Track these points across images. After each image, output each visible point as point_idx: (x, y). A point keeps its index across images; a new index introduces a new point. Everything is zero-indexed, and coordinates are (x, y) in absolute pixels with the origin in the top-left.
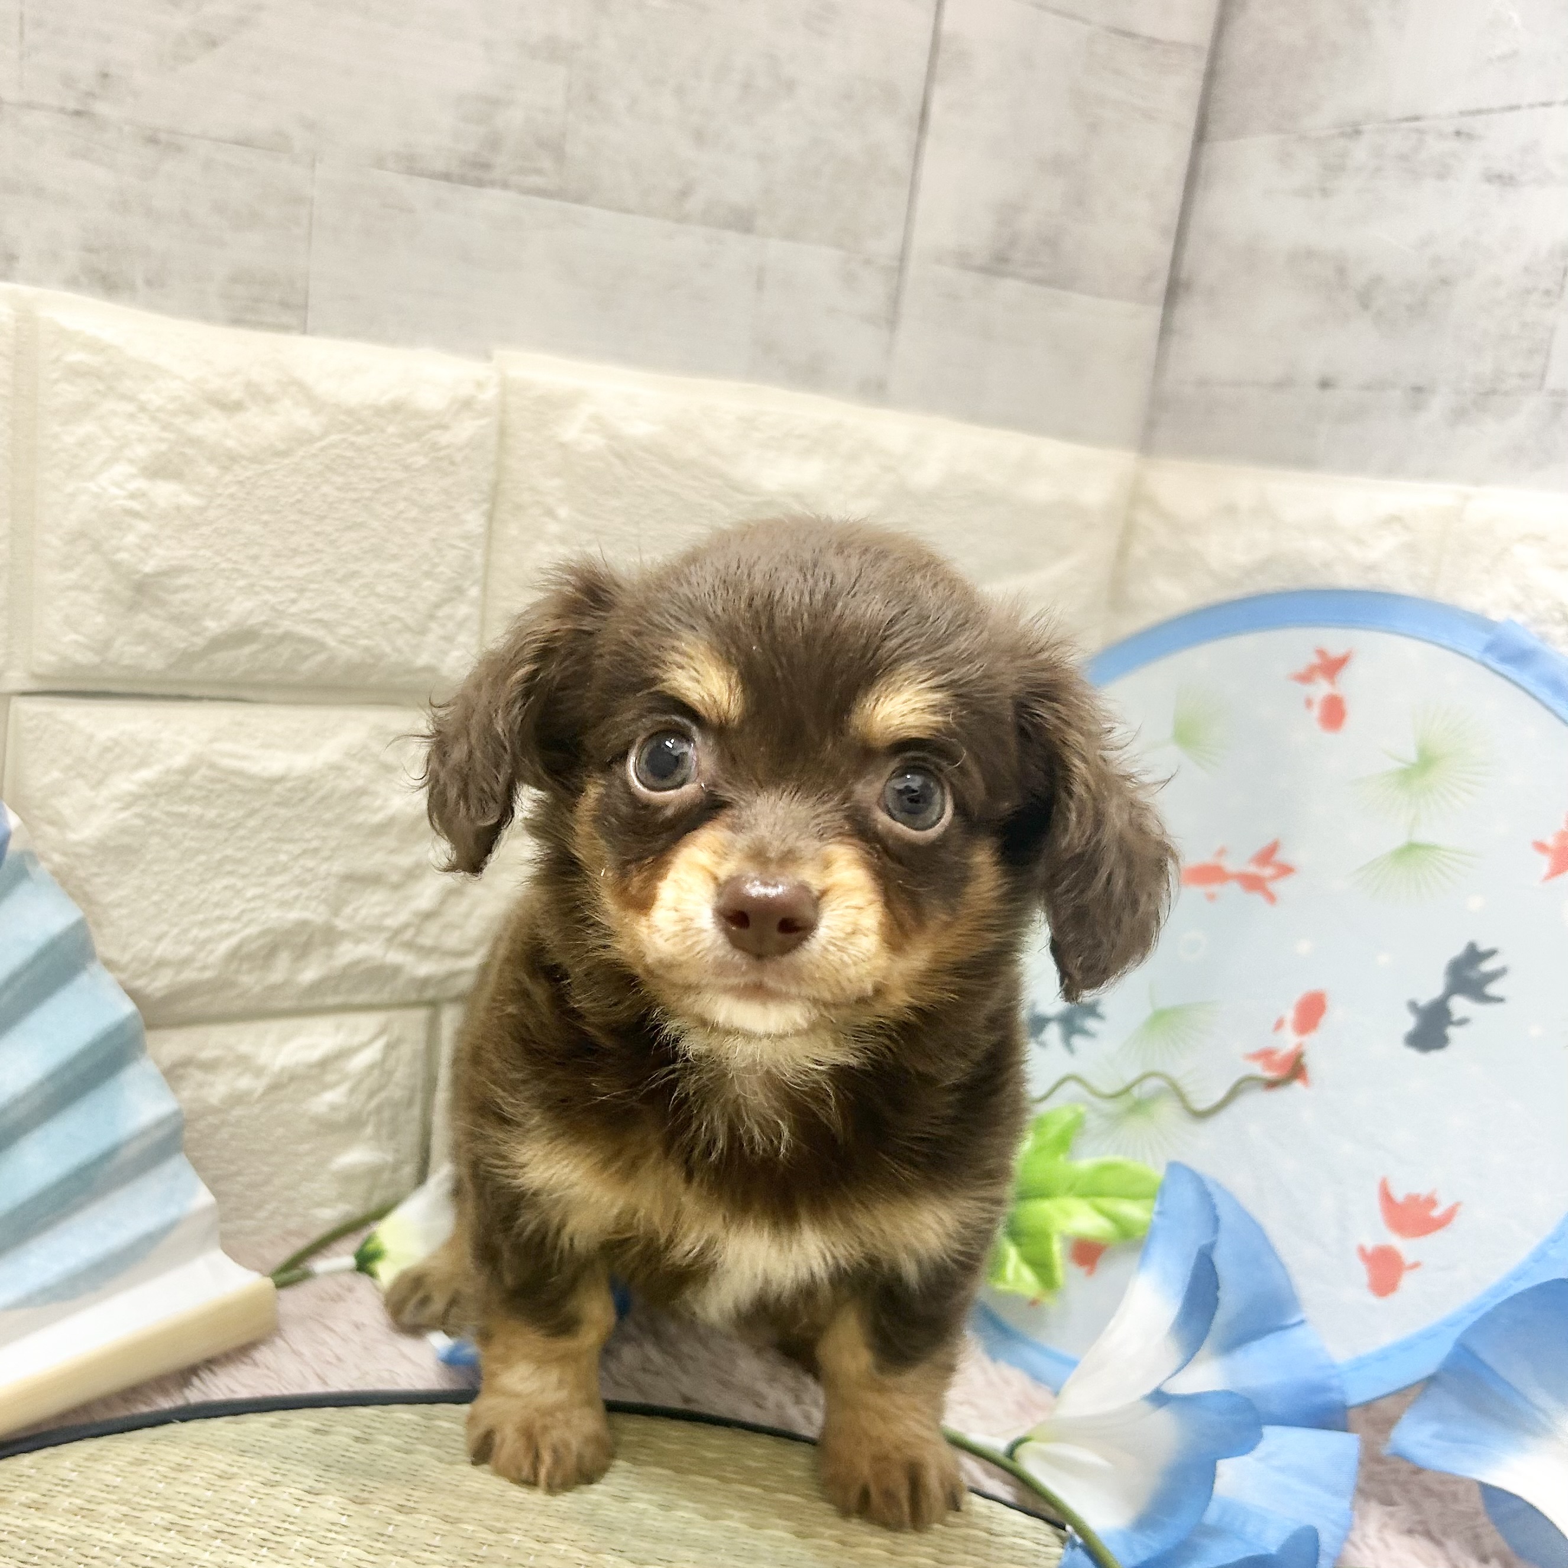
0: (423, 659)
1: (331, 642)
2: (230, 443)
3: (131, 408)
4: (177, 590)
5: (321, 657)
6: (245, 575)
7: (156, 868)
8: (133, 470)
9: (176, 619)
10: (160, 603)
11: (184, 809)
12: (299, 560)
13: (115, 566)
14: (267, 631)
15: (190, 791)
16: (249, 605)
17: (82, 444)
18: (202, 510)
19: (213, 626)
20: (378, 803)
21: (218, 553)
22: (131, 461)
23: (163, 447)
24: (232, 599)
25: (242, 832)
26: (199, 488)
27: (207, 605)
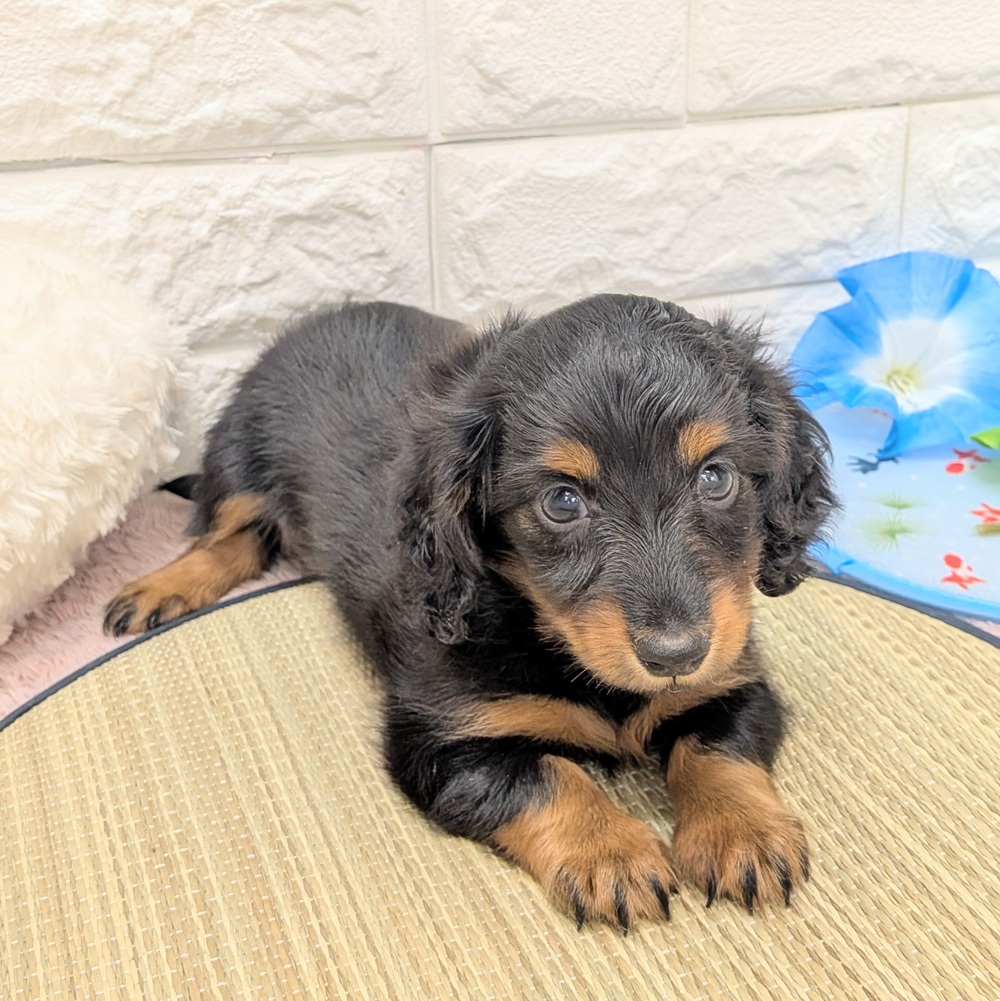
1: (599, 99)
4: (514, 81)
5: (594, 107)
6: (549, 67)
7: (511, 234)
8: (488, 18)
9: (515, 96)
10: (505, 88)
11: (524, 200)
12: (578, 55)
13: (481, 71)
14: (563, 97)
15: (526, 190)
16: (552, 84)
19: (535, 98)
20: (631, 188)
21: (534, 57)
22: (486, 13)
24: (543, 82)
25: (555, 210)
26: (522, 23)
27: (530, 87)
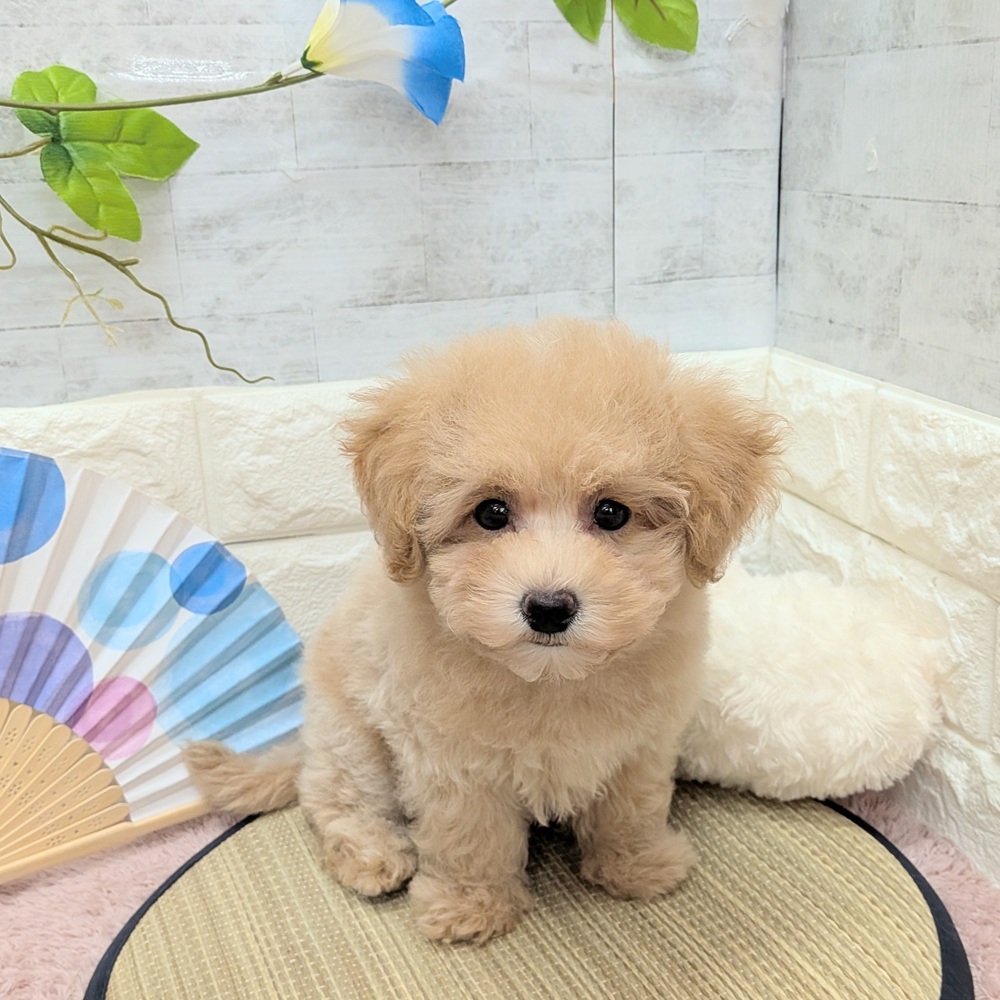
2: (289, 436)
4: (275, 498)
6: (303, 487)
8: (249, 454)
9: (276, 509)
10: (268, 504)
12: (326, 477)
13: (247, 493)
14: (316, 508)
15: (292, 577)
16: (307, 499)
17: (227, 446)
18: (282, 464)
19: (293, 510)
21: (291, 480)
22: (248, 451)
23: (261, 442)
24: (299, 498)
25: (317, 591)
26: (278, 456)
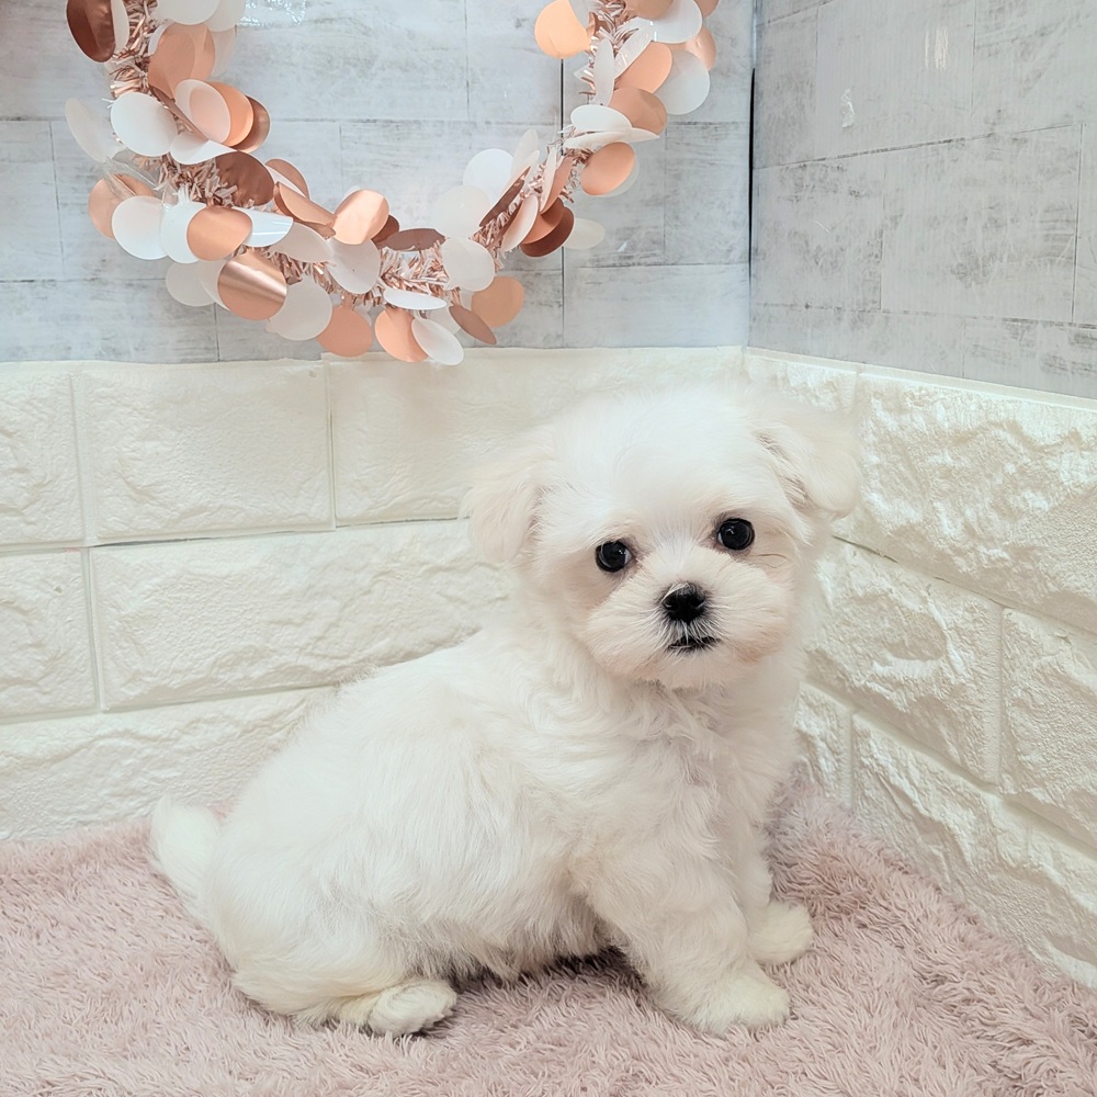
0: (297, 512)
1: (247, 508)
3: (129, 410)
4: (161, 492)
5: (243, 514)
7: (167, 625)
8: (132, 438)
9: (163, 505)
10: (153, 498)
11: (178, 595)
12: (224, 469)
13: (128, 483)
14: (211, 505)
15: (179, 586)
16: (199, 494)
17: (107, 429)
18: (172, 451)
19: (183, 507)
20: (283, 583)
21: (181, 471)
22: (132, 435)
23: (147, 426)
24: (190, 493)
25: (210, 604)
26: (167, 443)
27: (177, 497)
